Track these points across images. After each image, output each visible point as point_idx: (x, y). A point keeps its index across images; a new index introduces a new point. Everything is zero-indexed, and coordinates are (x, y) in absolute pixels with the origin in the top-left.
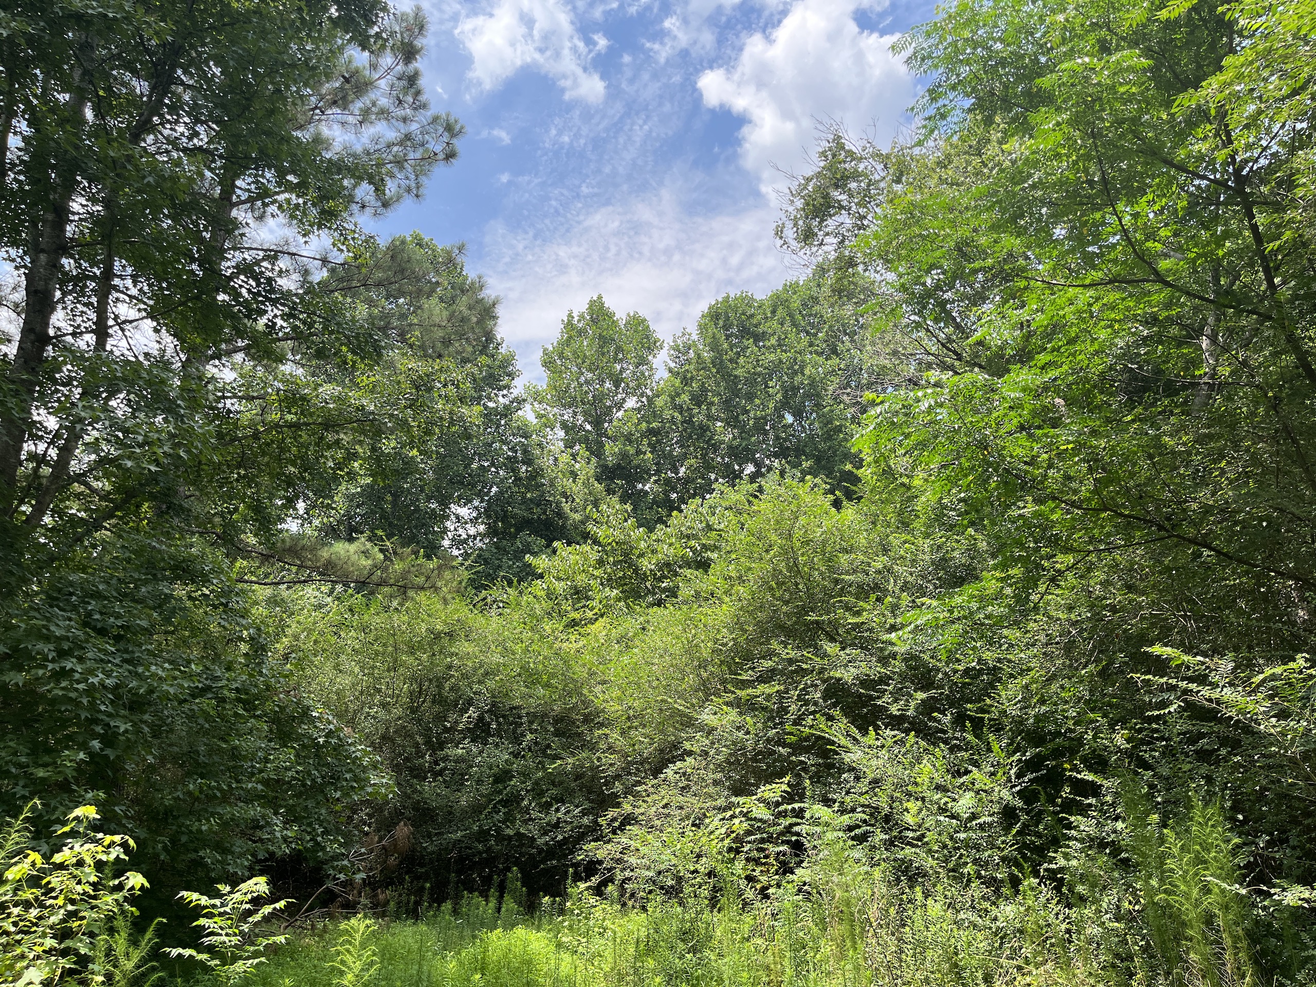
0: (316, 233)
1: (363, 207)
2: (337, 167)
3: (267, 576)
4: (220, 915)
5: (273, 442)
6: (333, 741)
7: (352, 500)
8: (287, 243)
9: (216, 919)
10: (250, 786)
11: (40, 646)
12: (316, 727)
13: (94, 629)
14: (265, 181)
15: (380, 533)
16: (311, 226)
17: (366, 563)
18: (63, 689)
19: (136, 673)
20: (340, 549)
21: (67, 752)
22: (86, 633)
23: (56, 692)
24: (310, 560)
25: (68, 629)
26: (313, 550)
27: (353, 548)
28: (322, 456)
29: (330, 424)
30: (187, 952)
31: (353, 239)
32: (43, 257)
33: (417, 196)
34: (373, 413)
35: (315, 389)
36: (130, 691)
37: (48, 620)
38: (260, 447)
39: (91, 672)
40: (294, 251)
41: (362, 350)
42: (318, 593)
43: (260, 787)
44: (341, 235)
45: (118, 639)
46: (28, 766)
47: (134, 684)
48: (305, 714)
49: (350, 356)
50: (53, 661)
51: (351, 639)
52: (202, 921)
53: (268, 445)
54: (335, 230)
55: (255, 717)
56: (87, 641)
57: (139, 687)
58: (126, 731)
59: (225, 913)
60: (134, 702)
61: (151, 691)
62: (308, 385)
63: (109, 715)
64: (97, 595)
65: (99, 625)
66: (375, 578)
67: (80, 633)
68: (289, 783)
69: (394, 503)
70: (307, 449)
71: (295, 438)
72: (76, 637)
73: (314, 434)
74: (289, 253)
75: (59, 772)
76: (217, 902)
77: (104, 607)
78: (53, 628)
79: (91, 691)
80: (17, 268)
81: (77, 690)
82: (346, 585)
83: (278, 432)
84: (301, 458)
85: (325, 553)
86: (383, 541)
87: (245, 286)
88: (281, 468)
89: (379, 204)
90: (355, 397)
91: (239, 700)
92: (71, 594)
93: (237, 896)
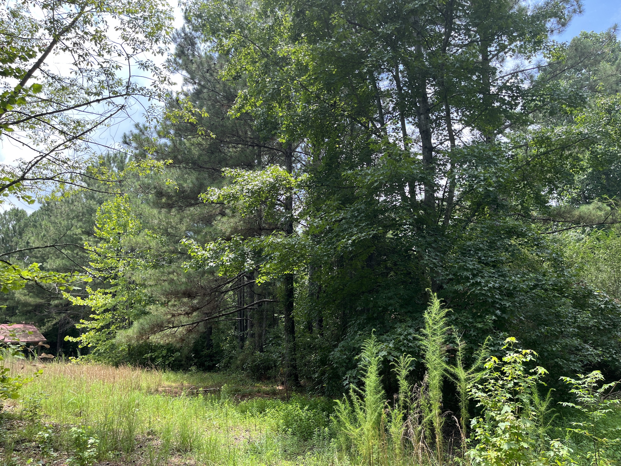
0: (534, 55)
1: (552, 31)
2: (536, 18)
3: (547, 229)
4: (583, 388)
5: (536, 164)
6: (609, 306)
7: (583, 183)
8: (518, 67)
9: (581, 390)
10: (571, 330)
11: (465, 273)
12: (598, 300)
13: (483, 263)
14: (503, 42)
15: (605, 196)
16: (530, 52)
17: (601, 213)
18: (478, 290)
19: (506, 281)
20: (584, 209)
21: (487, 316)
22: (481, 266)
23: (476, 291)
24: (569, 217)
25: (474, 265)
26: (569, 212)
27: (591, 207)
28: (564, 164)
29: (565, 146)
30: (571, 405)
31: (554, 49)
32: (422, 116)
33: (580, 12)
34: (587, 134)
35: (553, 132)
36: (505, 289)
37: (465, 262)
38: (531, 168)
39: (488, 282)
40: (523, 69)
41: (574, 103)
42: (576, 234)
43: (576, 330)
44: (547, 50)
45: (494, 266)
46: (473, 323)
47: (507, 285)
48: (590, 294)
49: (568, 109)
50: (472, 279)
51: (601, 254)
52: (573, 391)
53: (534, 166)
54: (543, 49)
55: (564, 296)
56: (483, 269)
57: (510, 286)
58: (509, 306)
59: (585, 387)
60: (509, 293)
61: (515, 288)
62: (548, 131)
63: (500, 300)
64: (481, 249)
65: (485, 262)
66: (609, 220)
67: (479, 266)
68: (591, 328)
69: (608, 179)
70: (555, 162)
71: (548, 159)
72: (478, 268)
73: (557, 154)
74: (520, 71)
75: (486, 325)
76: (580, 382)
77: (485, 253)
78: (468, 265)
79: (490, 289)
80: (413, 125)
81: (485, 290)
82: (591, 227)
83: (538, 159)
84: (553, 168)
85: (576, 213)
86: (608, 200)
87: (505, 96)
88: (544, 176)
89: (560, 26)
90: (575, 129)
91: (554, 289)
92: (470, 250)
93: (589, 380)
